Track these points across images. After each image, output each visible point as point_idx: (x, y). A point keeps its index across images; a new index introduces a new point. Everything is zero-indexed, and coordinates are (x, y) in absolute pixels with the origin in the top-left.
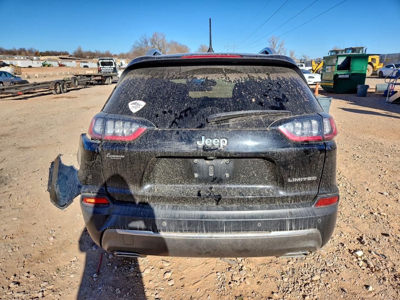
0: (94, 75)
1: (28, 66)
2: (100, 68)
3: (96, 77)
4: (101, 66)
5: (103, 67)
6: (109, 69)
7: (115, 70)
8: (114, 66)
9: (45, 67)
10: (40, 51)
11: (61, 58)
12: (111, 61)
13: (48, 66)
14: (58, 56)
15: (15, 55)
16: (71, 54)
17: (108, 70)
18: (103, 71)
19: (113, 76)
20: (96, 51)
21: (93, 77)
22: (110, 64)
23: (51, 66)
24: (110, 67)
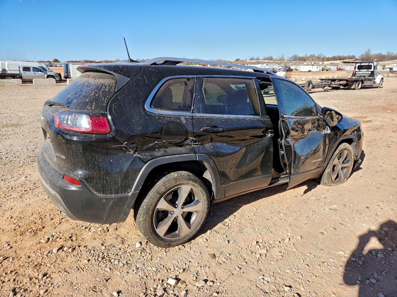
0: (339, 80)
1: (308, 71)
2: (356, 72)
3: (341, 82)
4: (357, 70)
5: (359, 70)
6: (365, 73)
7: (372, 74)
8: (372, 70)
9: (324, 71)
10: (327, 57)
11: (344, 62)
12: (370, 64)
13: (327, 70)
14: (341, 61)
15: (305, 61)
16: (357, 57)
17: (363, 74)
18: (358, 75)
19: (365, 80)
20: (388, 53)
21: (337, 82)
22: (369, 67)
23: (330, 70)
24: (367, 70)
